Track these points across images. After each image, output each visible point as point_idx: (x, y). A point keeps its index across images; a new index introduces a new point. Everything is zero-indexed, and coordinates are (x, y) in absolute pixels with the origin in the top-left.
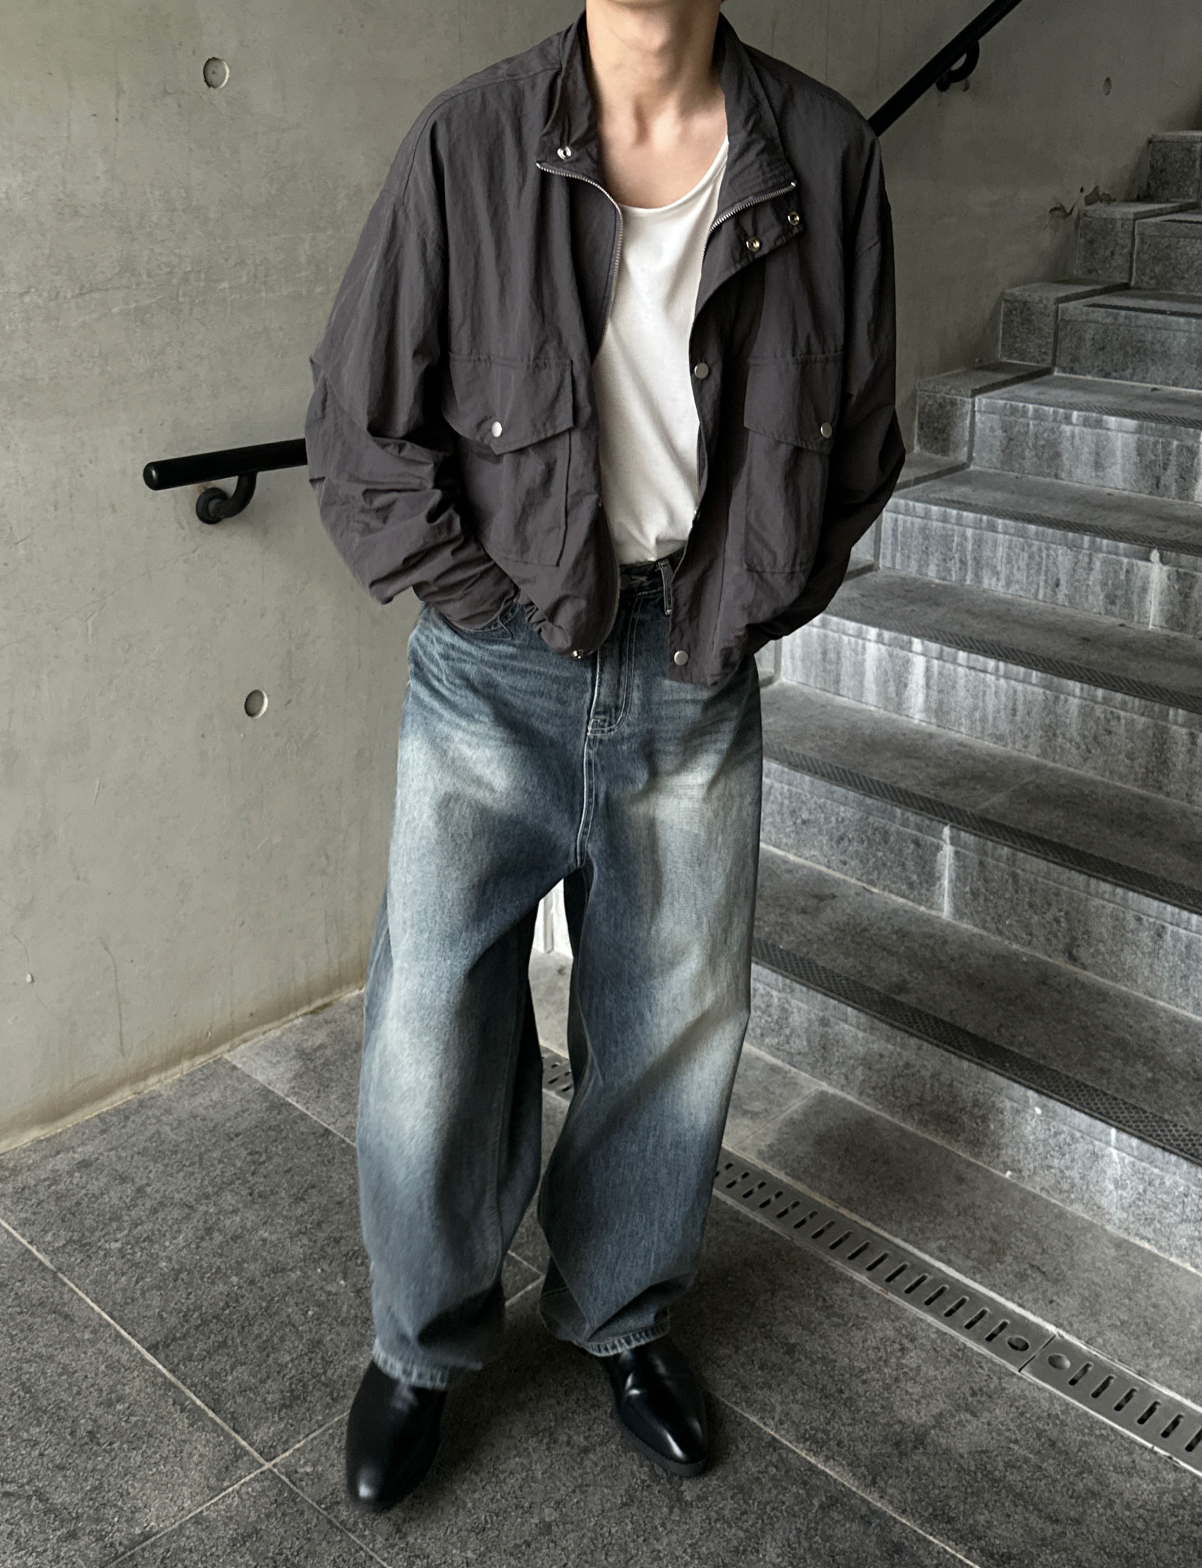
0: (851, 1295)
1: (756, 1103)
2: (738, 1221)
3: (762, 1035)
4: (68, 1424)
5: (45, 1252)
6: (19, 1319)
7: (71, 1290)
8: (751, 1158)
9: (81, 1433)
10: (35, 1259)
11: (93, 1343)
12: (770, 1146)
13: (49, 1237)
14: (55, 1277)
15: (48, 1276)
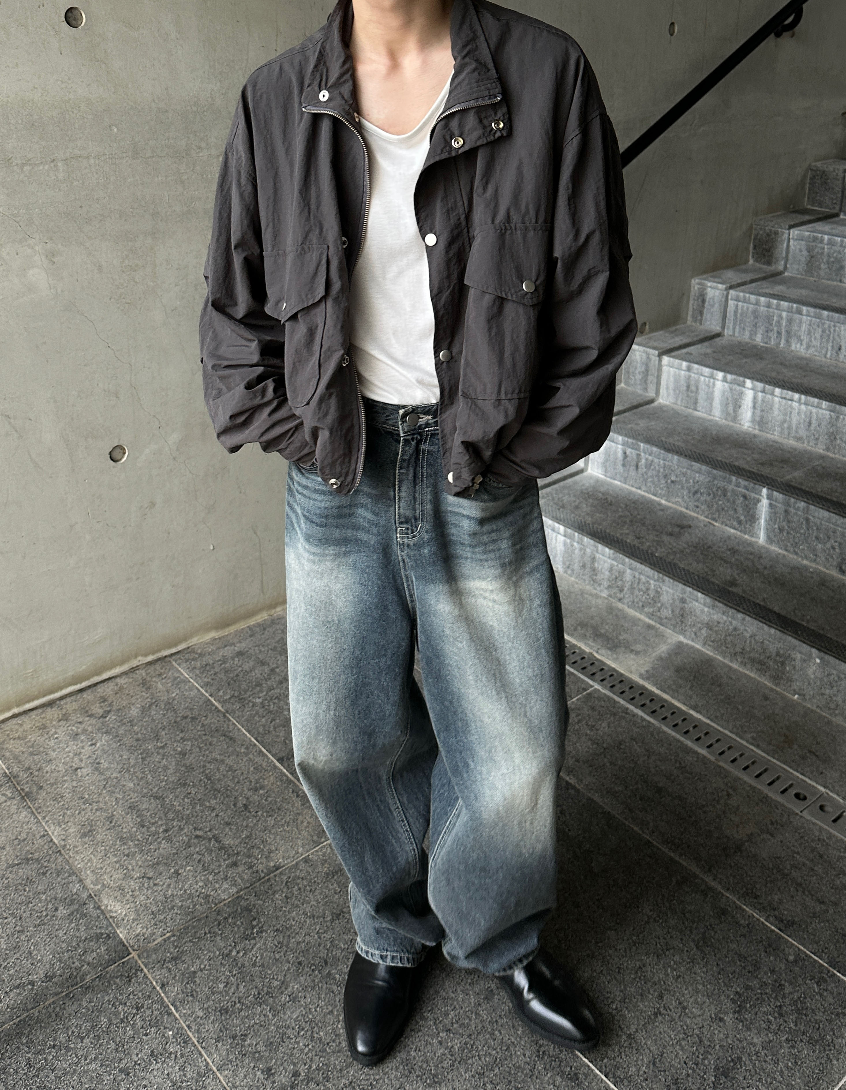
0: (697, 761)
1: (638, 646)
2: (627, 713)
3: (643, 606)
4: (232, 799)
5: (219, 701)
6: (204, 738)
7: (234, 724)
8: (635, 678)
9: (240, 804)
10: (213, 705)
11: (246, 754)
12: (647, 671)
13: (221, 693)
14: (225, 716)
15: (221, 715)
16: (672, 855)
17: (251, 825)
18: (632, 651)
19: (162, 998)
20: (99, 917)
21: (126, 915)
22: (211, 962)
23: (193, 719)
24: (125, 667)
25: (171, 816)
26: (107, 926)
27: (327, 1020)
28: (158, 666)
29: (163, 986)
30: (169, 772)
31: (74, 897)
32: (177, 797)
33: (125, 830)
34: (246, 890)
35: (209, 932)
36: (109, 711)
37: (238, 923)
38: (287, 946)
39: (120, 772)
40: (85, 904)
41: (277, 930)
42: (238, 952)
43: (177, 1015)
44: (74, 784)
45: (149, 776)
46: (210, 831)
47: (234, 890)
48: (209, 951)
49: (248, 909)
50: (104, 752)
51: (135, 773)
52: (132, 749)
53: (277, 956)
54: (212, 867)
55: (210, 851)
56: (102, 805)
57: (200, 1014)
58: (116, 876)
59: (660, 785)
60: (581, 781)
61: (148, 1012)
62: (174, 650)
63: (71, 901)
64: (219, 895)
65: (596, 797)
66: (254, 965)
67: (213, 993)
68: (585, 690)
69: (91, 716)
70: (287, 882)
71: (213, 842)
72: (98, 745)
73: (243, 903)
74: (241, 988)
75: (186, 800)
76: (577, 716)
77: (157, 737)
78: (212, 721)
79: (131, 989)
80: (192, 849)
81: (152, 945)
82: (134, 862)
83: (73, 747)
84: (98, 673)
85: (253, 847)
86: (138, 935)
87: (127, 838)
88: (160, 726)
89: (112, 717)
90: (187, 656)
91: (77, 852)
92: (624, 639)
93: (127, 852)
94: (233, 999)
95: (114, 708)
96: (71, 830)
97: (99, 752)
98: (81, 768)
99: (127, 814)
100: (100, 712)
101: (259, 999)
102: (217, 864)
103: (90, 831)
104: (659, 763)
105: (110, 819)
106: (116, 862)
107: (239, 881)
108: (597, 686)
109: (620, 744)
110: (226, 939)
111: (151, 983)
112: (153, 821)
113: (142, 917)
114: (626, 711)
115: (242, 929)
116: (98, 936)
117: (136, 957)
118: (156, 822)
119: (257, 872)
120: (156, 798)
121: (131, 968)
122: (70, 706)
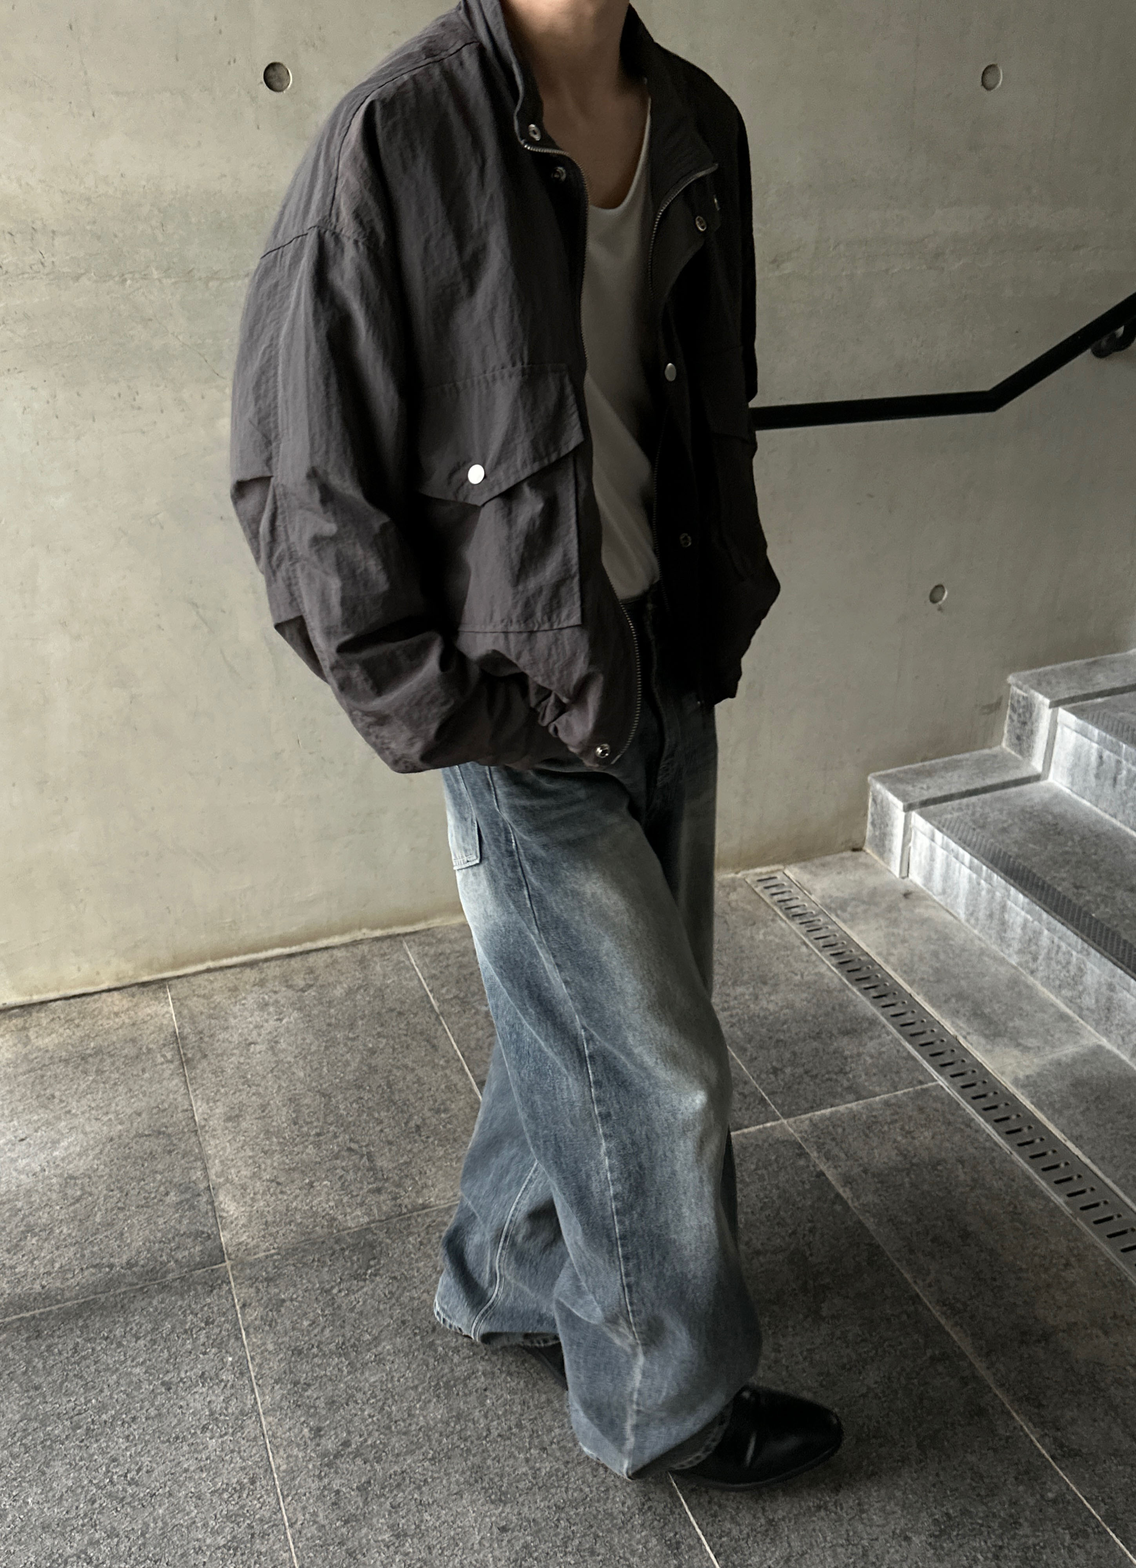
0: (1042, 1210)
1: (1032, 1040)
2: (968, 1125)
4: (406, 1116)
5: (438, 1000)
6: (403, 1038)
7: (444, 1030)
8: (1006, 1082)
9: (412, 1124)
10: (429, 1002)
11: (443, 1068)
12: (1027, 1077)
13: (444, 991)
14: (437, 1018)
15: (433, 1017)
16: (943, 1321)
17: (415, 1150)
18: (1018, 1045)
19: (238, 1319)
20: (207, 1213)
21: (236, 1218)
22: (307, 1294)
23: (400, 1014)
24: (347, 938)
25: (331, 1119)
26: (212, 1226)
27: (407, 1395)
28: (385, 945)
29: (244, 1306)
30: (349, 1069)
31: (192, 1185)
32: (346, 1099)
33: (274, 1124)
34: (378, 1224)
35: (319, 1260)
36: (311, 986)
37: (355, 1258)
38: (397, 1300)
39: (296, 1057)
40: (199, 1195)
41: (395, 1278)
42: (340, 1291)
43: (245, 1343)
44: (242, 1060)
45: (325, 1069)
46: (367, 1146)
47: (366, 1219)
48: (309, 1281)
49: (372, 1246)
50: (288, 1030)
51: (311, 1061)
52: (319, 1033)
53: (382, 1307)
54: (352, 1187)
55: (357, 1169)
56: (261, 1090)
57: (271, 1347)
58: (244, 1173)
59: (970, 1229)
60: (858, 1198)
61: (217, 1330)
62: (409, 929)
63: (185, 1188)
64: (346, 1221)
65: (870, 1223)
66: (352, 1310)
67: (293, 1329)
68: (921, 1083)
69: (289, 987)
70: (429, 1226)
71: (365, 1158)
72: (284, 1021)
73: (369, 1237)
74: (327, 1332)
75: (354, 1105)
76: (892, 1114)
77: (352, 1026)
78: (422, 1020)
79: (208, 1300)
80: (338, 1162)
81: (251, 1259)
82: (269, 1162)
83: (257, 1018)
84: (312, 939)
85: (407, 1176)
86: (240, 1244)
87: (273, 1133)
88: (360, 1014)
89: (312, 992)
90: (423, 939)
91: (214, 1137)
92: (1014, 1028)
93: (266, 1148)
94: (313, 1342)
95: (320, 982)
96: (217, 1111)
97: (282, 1030)
98: (254, 1043)
99: (284, 1106)
100: (301, 984)
101: (342, 1350)
102: (359, 1185)
103: (237, 1116)
104: (983, 1200)
105: (263, 1107)
106: (250, 1157)
107: (376, 1211)
108: (942, 1081)
109: (938, 1163)
110: (332, 1272)
111: (233, 1299)
112: (309, 1120)
113: (253, 1224)
114: (969, 1122)
115: (356, 1266)
116: (198, 1234)
117: (229, 1268)
118: (311, 1122)
119: (400, 1205)
120: (324, 1095)
121: (218, 1278)
122: (273, 970)
